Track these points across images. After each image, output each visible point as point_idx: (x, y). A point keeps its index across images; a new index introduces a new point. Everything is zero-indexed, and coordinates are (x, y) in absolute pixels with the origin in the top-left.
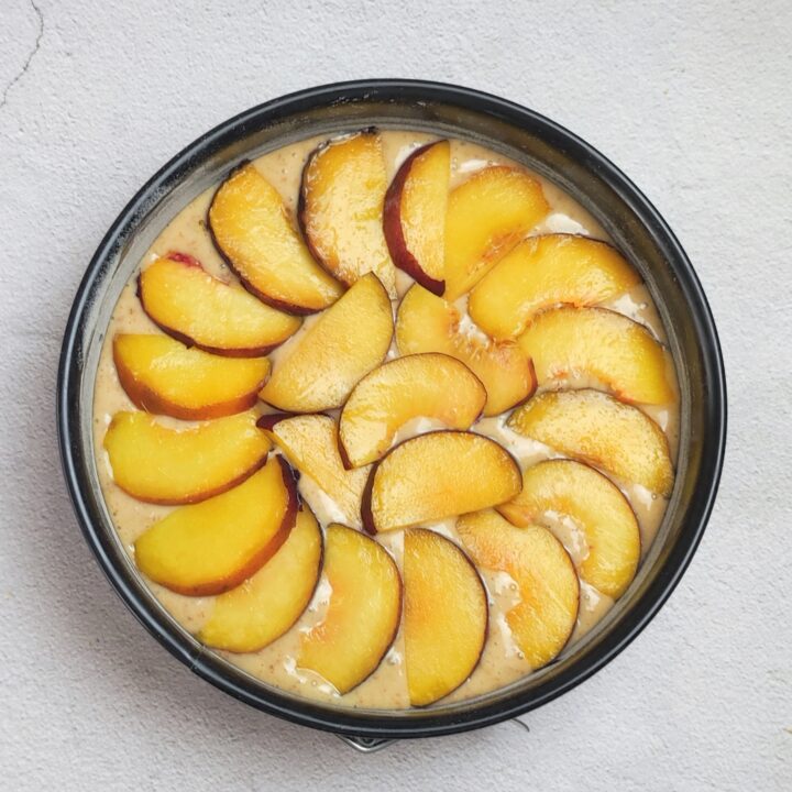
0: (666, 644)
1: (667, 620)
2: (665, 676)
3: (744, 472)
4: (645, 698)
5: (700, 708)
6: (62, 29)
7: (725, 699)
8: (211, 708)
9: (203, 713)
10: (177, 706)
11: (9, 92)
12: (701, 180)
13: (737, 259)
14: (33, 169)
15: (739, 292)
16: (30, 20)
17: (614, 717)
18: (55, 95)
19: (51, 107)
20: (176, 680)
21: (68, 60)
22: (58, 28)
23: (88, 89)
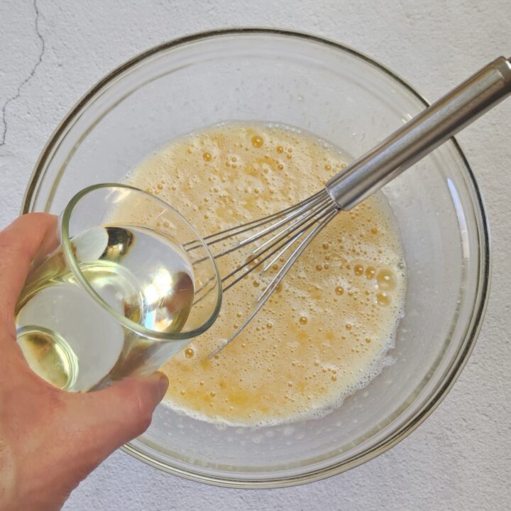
0: (447, 455)
1: (448, 439)
2: (446, 476)
3: (499, 342)
4: (433, 491)
5: (470, 499)
6: (57, 50)
7: (486, 493)
8: (145, 492)
9: (141, 494)
10: (123, 490)
11: (21, 89)
12: (471, 150)
13: (494, 202)
14: (36, 138)
15: (497, 223)
16: (36, 44)
17: (412, 503)
18: (50, 91)
19: (49, 99)
20: (123, 472)
21: (60, 69)
22: (53, 48)
23: (72, 88)
